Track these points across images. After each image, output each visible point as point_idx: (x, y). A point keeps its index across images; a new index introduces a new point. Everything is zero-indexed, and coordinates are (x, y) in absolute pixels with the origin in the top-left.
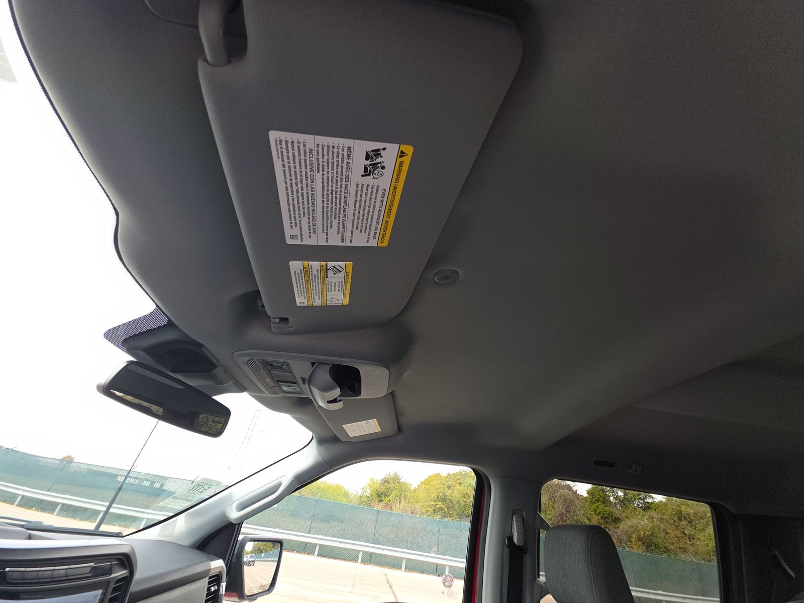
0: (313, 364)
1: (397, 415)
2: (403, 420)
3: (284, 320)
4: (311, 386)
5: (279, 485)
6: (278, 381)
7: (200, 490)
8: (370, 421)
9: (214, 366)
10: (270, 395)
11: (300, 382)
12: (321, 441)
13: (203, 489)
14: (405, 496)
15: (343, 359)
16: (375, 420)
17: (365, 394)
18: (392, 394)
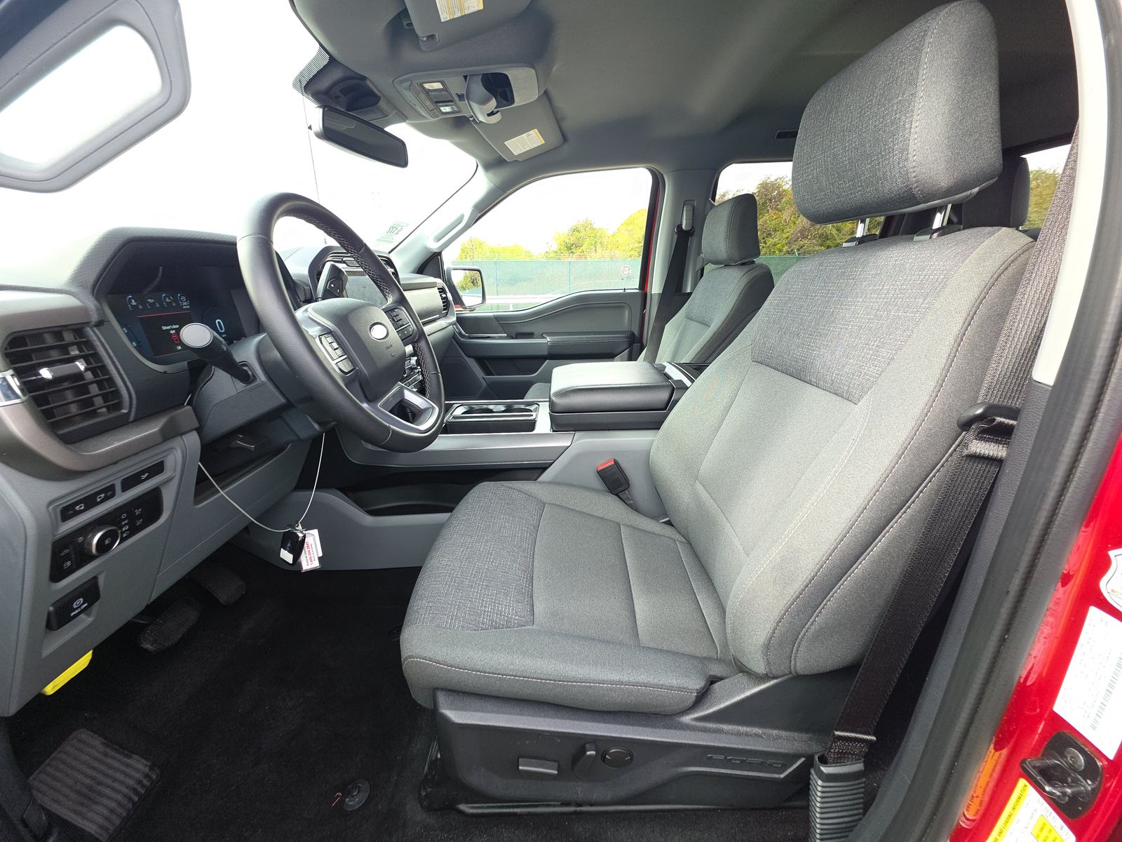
0: (465, 77)
1: (558, 121)
2: (566, 125)
3: (431, 37)
4: (471, 103)
5: (462, 217)
6: (436, 102)
7: (395, 232)
8: (530, 132)
9: (378, 99)
10: (433, 120)
11: (456, 98)
12: (488, 167)
13: (397, 231)
14: (601, 243)
15: (491, 67)
16: (536, 130)
17: (518, 101)
18: (546, 93)
